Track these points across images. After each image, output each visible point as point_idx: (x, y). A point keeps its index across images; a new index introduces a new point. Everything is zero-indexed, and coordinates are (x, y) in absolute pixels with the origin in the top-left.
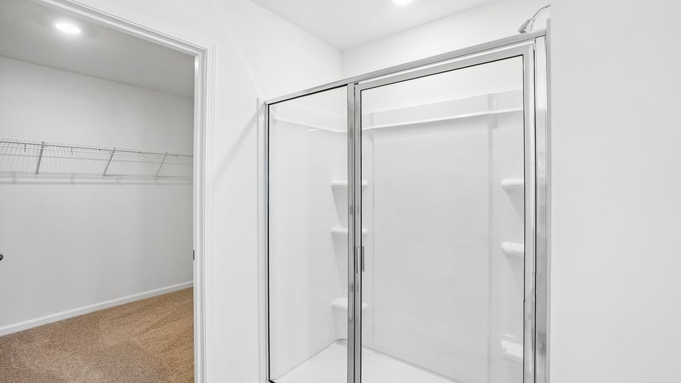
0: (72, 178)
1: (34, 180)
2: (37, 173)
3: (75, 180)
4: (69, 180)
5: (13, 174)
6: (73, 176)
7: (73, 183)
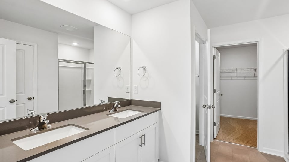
0: (245, 78)
1: (235, 79)
2: (236, 77)
3: (246, 79)
4: (244, 79)
5: (231, 77)
6: (245, 77)
7: (245, 79)
